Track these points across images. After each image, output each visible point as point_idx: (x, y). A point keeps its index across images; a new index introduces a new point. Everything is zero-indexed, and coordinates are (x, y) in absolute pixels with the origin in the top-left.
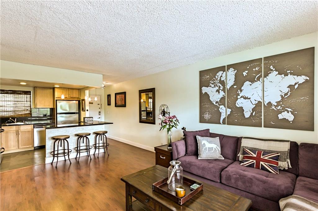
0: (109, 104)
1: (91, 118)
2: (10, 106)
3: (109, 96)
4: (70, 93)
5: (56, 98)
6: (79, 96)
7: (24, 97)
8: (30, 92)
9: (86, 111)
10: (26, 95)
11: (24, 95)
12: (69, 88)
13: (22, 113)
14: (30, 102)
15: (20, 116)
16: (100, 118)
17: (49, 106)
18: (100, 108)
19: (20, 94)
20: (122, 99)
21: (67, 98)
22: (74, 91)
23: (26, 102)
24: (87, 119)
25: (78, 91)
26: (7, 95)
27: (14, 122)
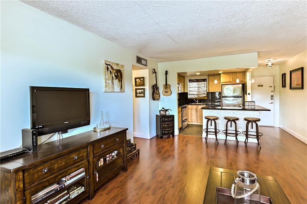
0: (284, 86)
1: (252, 103)
2: (195, 91)
3: (284, 75)
4: (233, 77)
5: (222, 83)
6: (243, 79)
7: (202, 84)
8: (206, 79)
9: (248, 94)
10: (204, 82)
11: (203, 82)
12: (233, 72)
13: (201, 96)
14: (207, 87)
15: (200, 98)
16: (272, 103)
17: (218, 90)
18: (272, 91)
19: (201, 81)
20: (299, 78)
21: (231, 82)
22: (238, 74)
23: (204, 88)
24: (247, 103)
25: (242, 74)
26: (194, 83)
27: (197, 103)
